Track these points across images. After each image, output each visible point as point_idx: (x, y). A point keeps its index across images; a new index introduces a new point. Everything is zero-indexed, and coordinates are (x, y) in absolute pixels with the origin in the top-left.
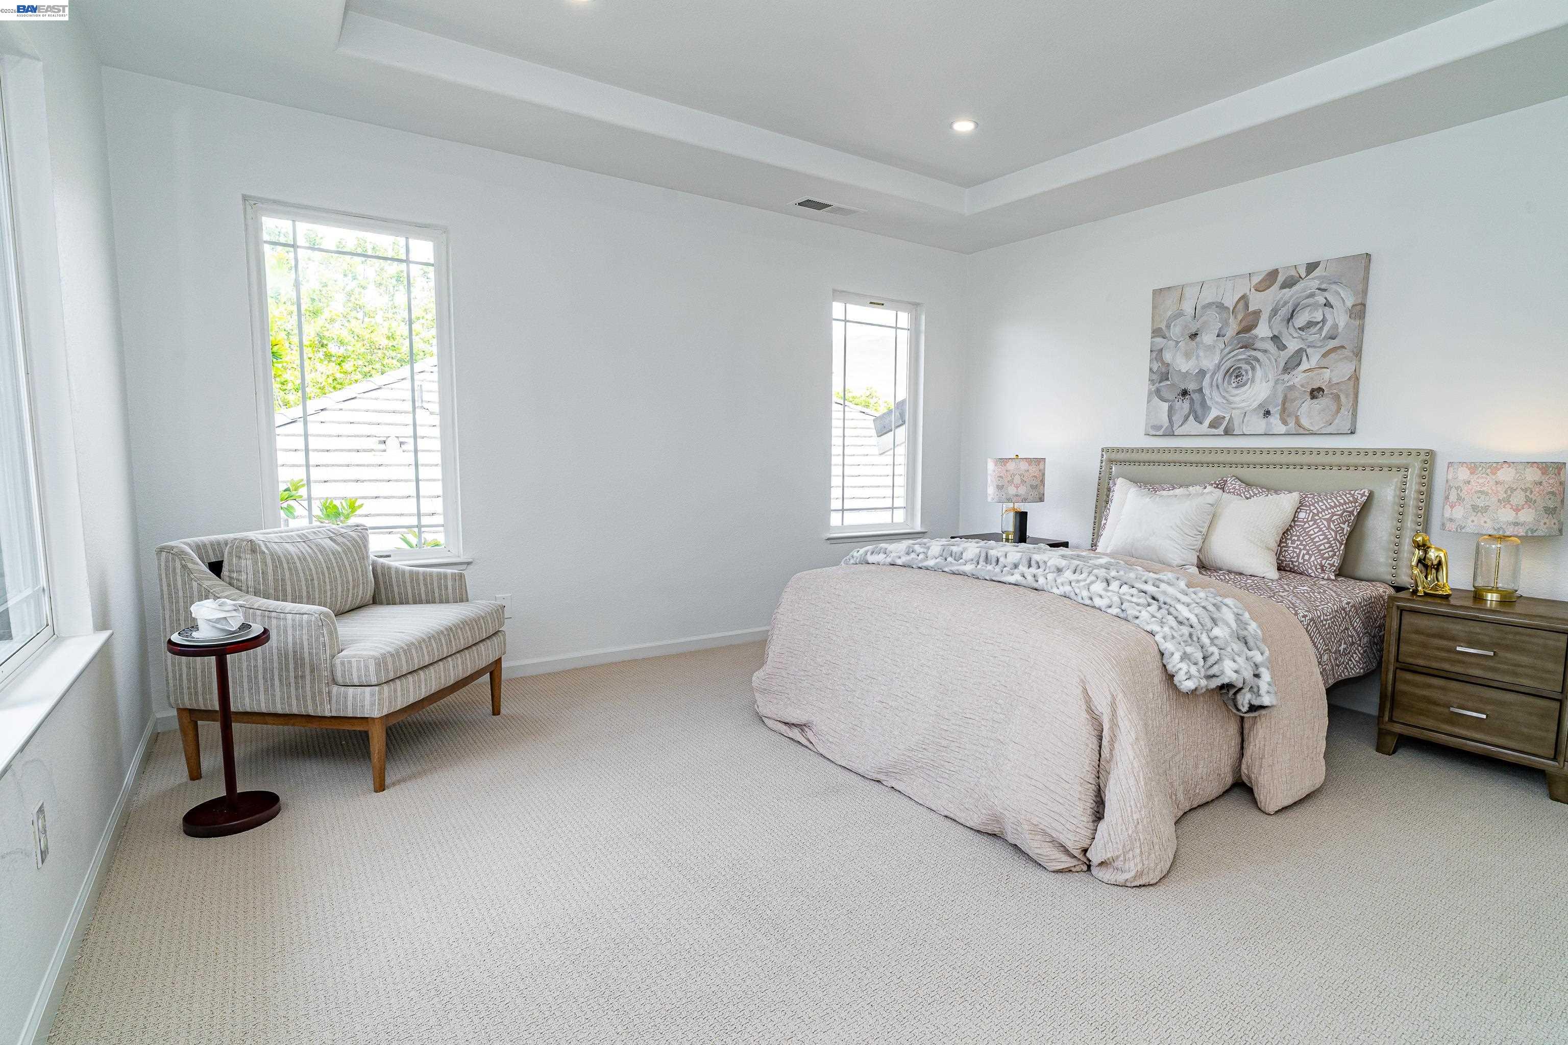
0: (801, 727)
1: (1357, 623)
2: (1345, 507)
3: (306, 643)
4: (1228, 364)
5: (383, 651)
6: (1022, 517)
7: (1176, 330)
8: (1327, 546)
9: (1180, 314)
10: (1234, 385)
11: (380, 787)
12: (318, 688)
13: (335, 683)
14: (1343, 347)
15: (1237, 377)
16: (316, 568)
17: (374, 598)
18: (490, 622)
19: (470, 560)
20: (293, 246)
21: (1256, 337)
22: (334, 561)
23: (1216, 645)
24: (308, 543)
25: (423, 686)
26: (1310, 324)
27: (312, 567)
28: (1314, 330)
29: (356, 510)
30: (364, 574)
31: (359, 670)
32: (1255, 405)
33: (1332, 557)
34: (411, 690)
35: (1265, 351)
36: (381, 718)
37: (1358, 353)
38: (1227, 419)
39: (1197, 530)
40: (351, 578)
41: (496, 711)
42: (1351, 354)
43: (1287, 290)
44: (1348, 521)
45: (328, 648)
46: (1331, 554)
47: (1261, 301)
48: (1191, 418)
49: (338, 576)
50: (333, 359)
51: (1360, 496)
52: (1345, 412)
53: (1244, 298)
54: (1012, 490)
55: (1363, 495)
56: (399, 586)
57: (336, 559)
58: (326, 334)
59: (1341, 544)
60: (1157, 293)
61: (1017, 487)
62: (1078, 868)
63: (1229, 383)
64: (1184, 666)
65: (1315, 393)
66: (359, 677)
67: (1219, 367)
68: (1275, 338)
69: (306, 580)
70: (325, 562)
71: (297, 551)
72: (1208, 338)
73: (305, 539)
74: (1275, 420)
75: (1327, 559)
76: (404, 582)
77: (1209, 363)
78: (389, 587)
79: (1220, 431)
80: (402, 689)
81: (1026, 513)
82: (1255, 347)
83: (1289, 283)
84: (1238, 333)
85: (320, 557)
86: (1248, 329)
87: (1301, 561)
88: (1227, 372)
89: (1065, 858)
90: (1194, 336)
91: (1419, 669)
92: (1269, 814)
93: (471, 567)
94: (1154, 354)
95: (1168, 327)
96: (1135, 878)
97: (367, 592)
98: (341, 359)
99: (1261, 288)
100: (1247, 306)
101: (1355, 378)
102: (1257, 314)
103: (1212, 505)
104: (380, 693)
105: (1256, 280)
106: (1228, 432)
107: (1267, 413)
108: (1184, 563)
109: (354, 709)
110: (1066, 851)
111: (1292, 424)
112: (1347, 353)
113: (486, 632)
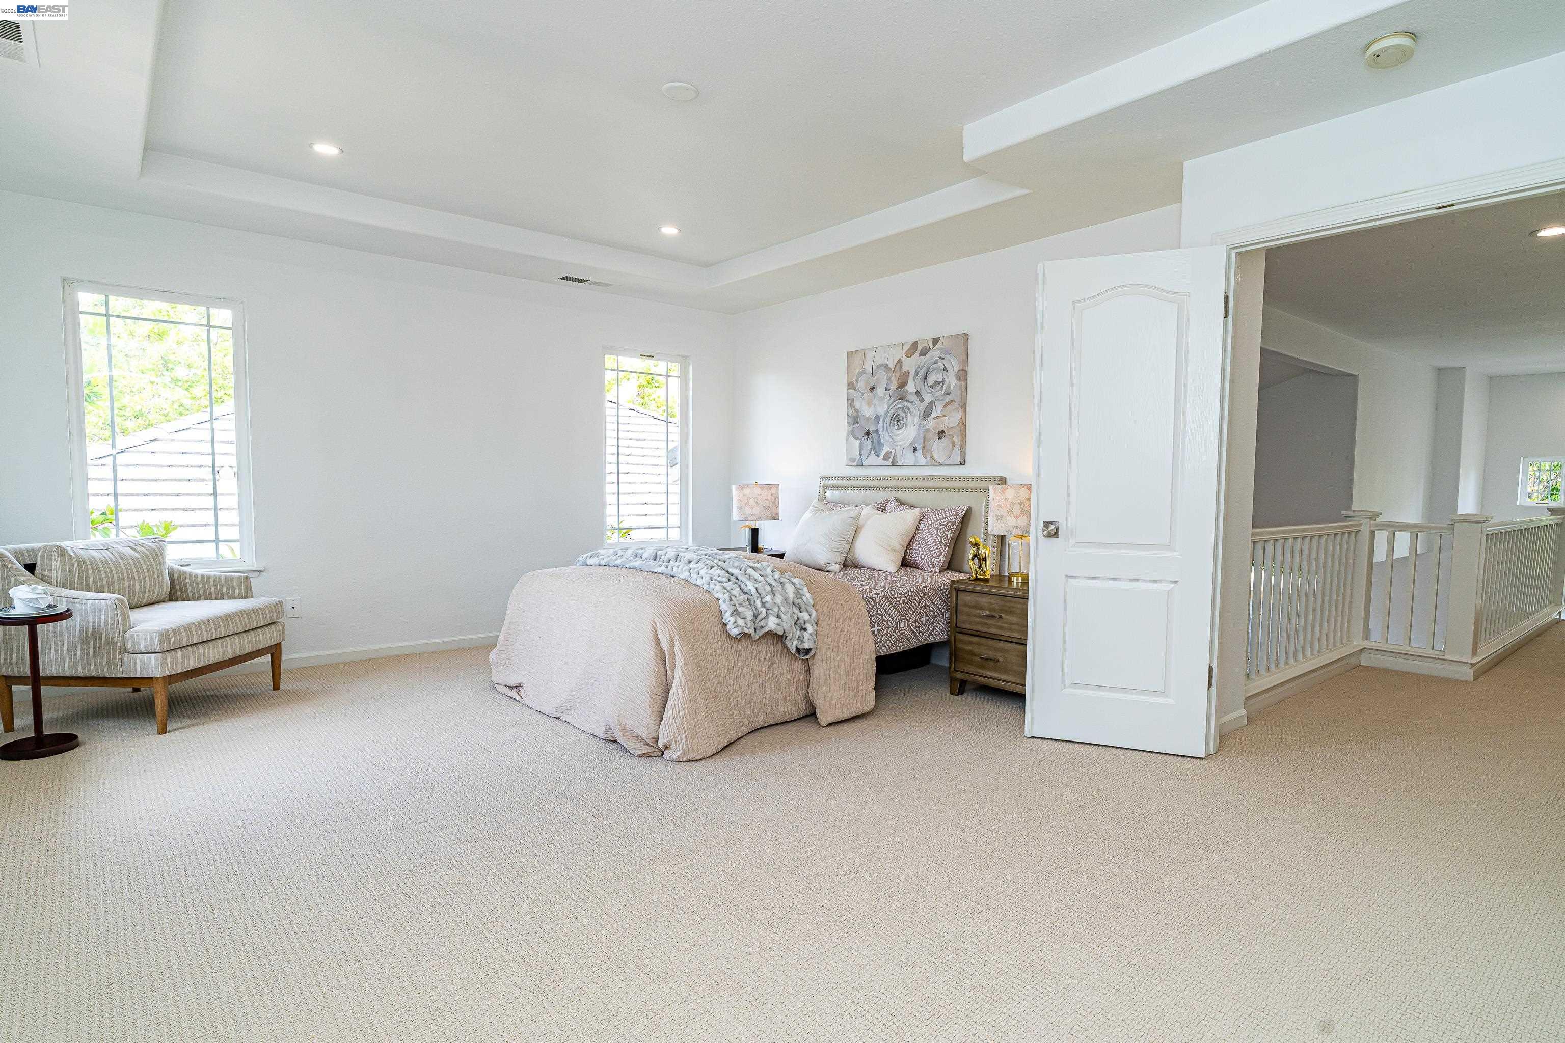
0: (517, 687)
1: (938, 601)
2: (949, 519)
3: (103, 622)
4: (892, 412)
5: (167, 628)
6: (755, 532)
7: (861, 385)
8: (935, 548)
9: (863, 372)
10: (896, 428)
11: (163, 731)
12: (113, 655)
13: (126, 651)
14: (953, 401)
15: (898, 421)
16: (116, 568)
17: (170, 595)
18: (268, 613)
19: (262, 569)
20: (105, 315)
21: (907, 391)
22: (133, 565)
23: (765, 607)
24: (111, 550)
25: (202, 657)
26: (936, 383)
27: (113, 568)
28: (938, 388)
29: (170, 532)
30: (161, 575)
31: (145, 640)
32: (908, 443)
33: (939, 556)
34: (191, 658)
35: (912, 402)
36: (164, 678)
37: (964, 406)
38: (893, 453)
39: (841, 537)
40: (147, 579)
41: (276, 686)
42: (958, 407)
43: (923, 357)
44: (951, 529)
45: (121, 625)
46: (938, 553)
47: (910, 365)
48: (872, 452)
49: (136, 576)
50: (180, 384)
51: (961, 511)
52: (957, 450)
53: (899, 361)
54: (748, 511)
55: (963, 510)
56: (192, 587)
57: (134, 563)
58: (172, 357)
59: (946, 547)
60: (850, 354)
61: (752, 508)
62: (655, 754)
63: (893, 426)
64: (732, 620)
65: (941, 434)
66: (146, 646)
67: (887, 412)
68: (918, 393)
69: (107, 578)
70: (125, 565)
71: (101, 556)
72: (880, 391)
73: (108, 548)
74: (919, 453)
75: (935, 557)
76: (197, 584)
77: (882, 410)
78: (183, 587)
79: (889, 463)
80: (182, 657)
81: (758, 529)
82: (907, 398)
83: (923, 353)
84: (897, 388)
85: (121, 561)
86: (902, 385)
87: (920, 559)
88: (892, 417)
89: (644, 747)
90: (872, 389)
91: (967, 631)
92: (823, 727)
93: (264, 574)
94: (850, 402)
95: (857, 381)
96: (683, 755)
97: (162, 591)
98: (189, 384)
99: (909, 354)
100: (901, 368)
101: (963, 425)
102: (907, 373)
103: (854, 519)
104: (163, 659)
105: (906, 348)
106: (894, 464)
107: (915, 449)
108: (829, 562)
109: (141, 672)
110: (643, 741)
111: (929, 458)
112: (956, 405)
113: (264, 621)
